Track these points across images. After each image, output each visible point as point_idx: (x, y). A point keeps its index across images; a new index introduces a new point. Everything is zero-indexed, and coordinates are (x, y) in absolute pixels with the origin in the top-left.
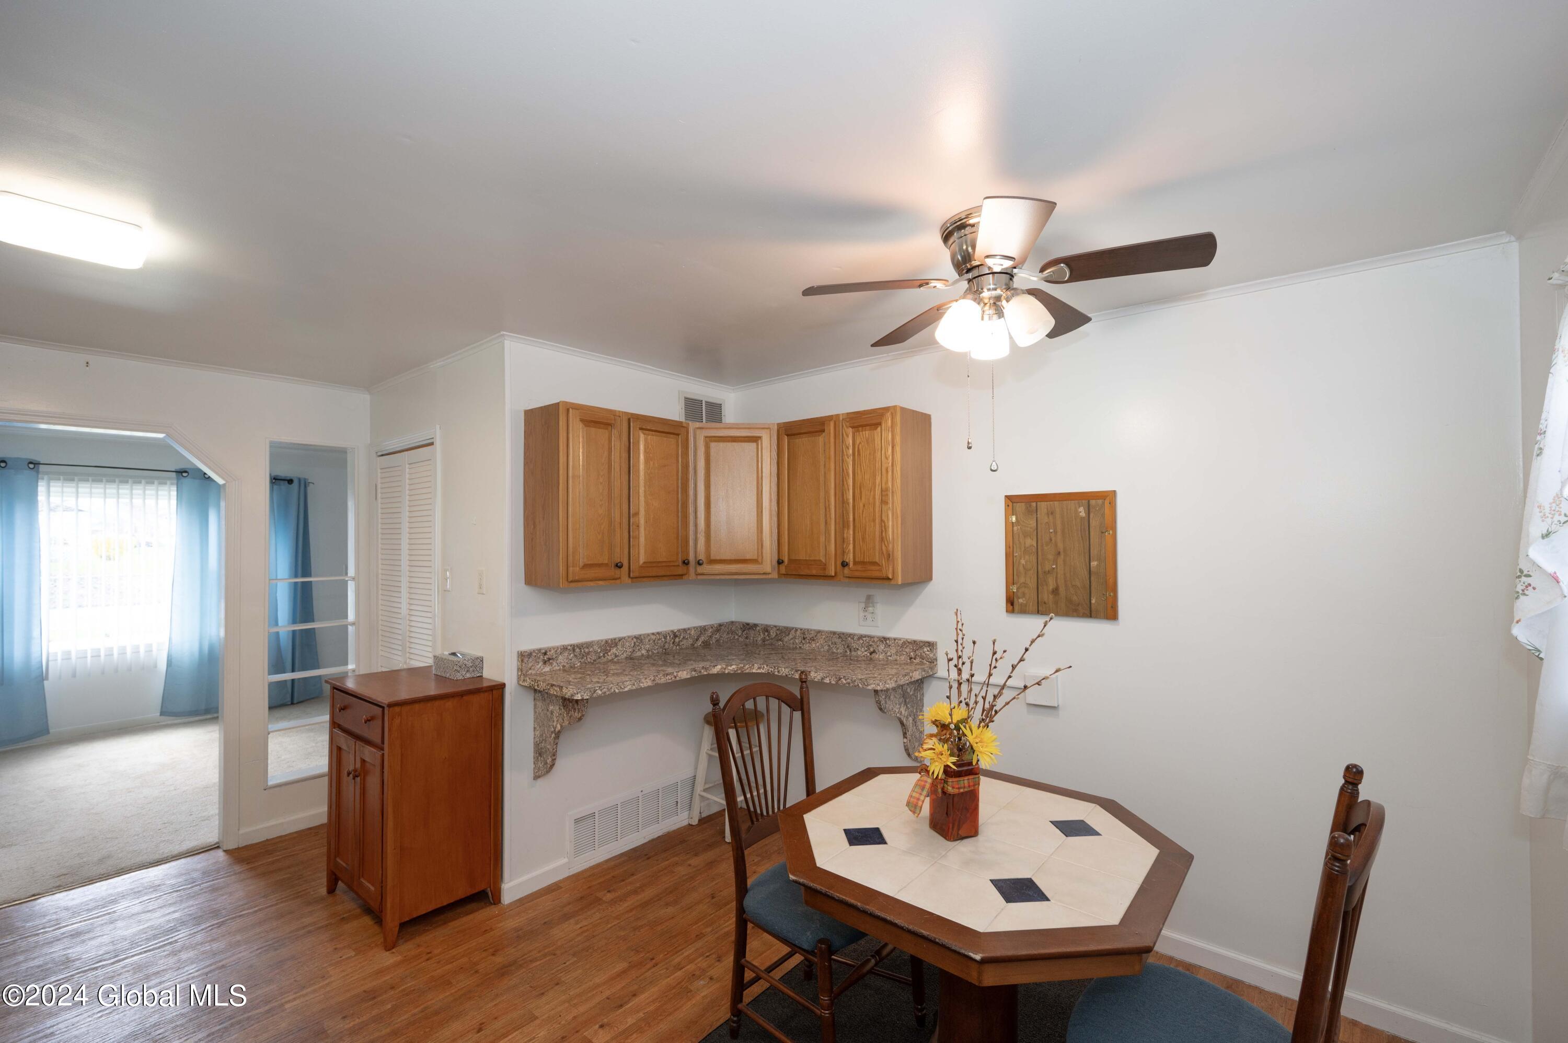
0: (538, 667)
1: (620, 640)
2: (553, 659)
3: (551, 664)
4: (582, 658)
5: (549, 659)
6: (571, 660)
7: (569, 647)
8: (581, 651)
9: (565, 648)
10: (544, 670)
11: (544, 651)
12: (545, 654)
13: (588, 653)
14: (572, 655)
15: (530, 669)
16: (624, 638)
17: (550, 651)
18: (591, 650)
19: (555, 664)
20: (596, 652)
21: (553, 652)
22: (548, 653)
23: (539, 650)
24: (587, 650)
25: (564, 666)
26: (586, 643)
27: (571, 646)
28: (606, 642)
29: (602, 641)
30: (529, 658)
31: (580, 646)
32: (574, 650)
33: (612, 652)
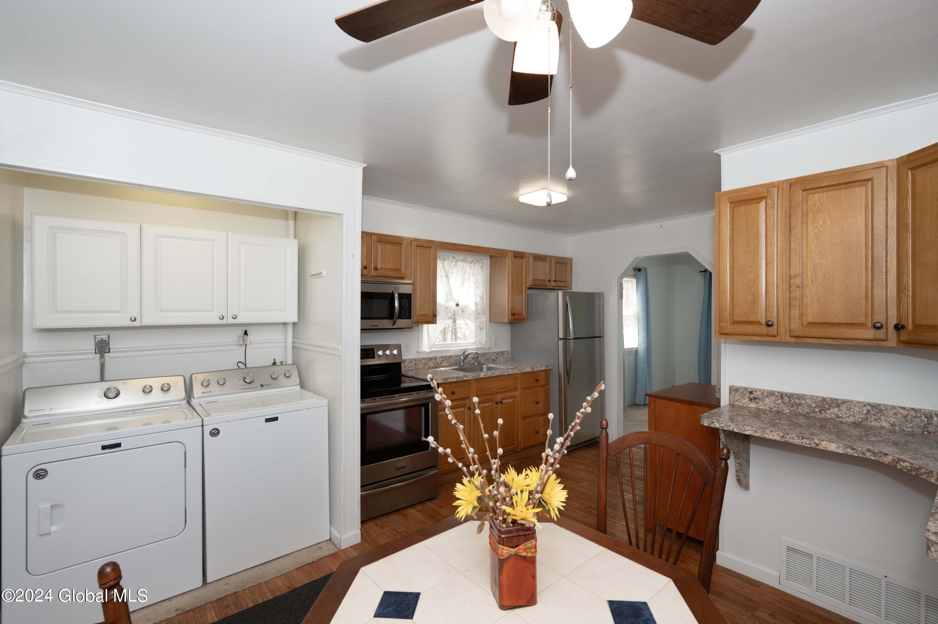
0: (745, 401)
1: (844, 403)
2: (759, 399)
3: (758, 403)
4: (792, 407)
5: (755, 398)
6: (779, 405)
7: (777, 394)
8: (791, 400)
9: (771, 393)
10: (750, 406)
11: (750, 390)
12: (751, 393)
13: (800, 404)
14: (779, 401)
15: (737, 401)
16: (852, 402)
17: (756, 392)
18: (803, 402)
19: (761, 404)
20: (810, 406)
21: (758, 393)
22: (754, 393)
23: (746, 389)
24: (797, 401)
25: (770, 408)
26: (797, 395)
27: (779, 393)
28: (824, 399)
29: (818, 397)
30: (736, 392)
31: (790, 396)
32: (782, 398)
33: (831, 410)
